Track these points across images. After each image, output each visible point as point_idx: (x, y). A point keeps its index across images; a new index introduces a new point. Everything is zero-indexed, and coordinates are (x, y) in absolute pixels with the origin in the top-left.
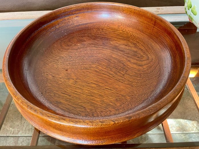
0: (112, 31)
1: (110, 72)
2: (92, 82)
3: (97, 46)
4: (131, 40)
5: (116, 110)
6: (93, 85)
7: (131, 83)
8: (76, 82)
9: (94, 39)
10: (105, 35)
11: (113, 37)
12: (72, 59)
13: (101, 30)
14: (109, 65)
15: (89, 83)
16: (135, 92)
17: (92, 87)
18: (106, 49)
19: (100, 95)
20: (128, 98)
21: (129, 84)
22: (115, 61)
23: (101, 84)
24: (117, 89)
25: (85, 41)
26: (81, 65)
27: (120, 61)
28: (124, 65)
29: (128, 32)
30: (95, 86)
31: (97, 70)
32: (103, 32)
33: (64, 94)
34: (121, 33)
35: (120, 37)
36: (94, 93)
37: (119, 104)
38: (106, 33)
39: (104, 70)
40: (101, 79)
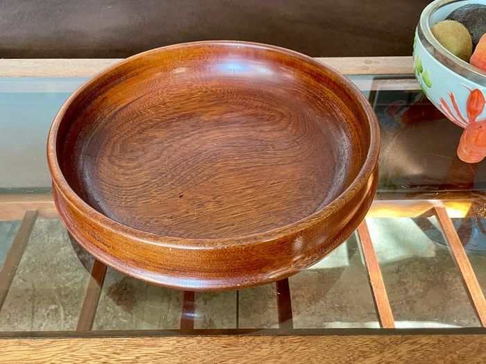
0: (183, 99)
1: (253, 160)
2: (242, 188)
3: (187, 135)
4: (231, 101)
5: (314, 199)
6: (250, 191)
7: (294, 159)
8: (218, 202)
9: (167, 127)
10: (177, 111)
11: (195, 109)
12: (169, 176)
13: (162, 106)
14: (240, 152)
15: (240, 193)
16: (313, 166)
17: (252, 194)
18: (207, 131)
19: (274, 197)
20: (312, 177)
21: (295, 161)
22: (242, 141)
23: (259, 183)
24: (286, 176)
25: (155, 137)
26: (196, 175)
27: (250, 139)
28: (261, 140)
29: (213, 89)
30: (253, 190)
31: (231, 168)
32: (169, 107)
33: (220, 228)
34: (201, 96)
35: (208, 104)
36: (263, 200)
37: (310, 192)
38: (176, 107)
39: (240, 162)
40: (251, 176)
